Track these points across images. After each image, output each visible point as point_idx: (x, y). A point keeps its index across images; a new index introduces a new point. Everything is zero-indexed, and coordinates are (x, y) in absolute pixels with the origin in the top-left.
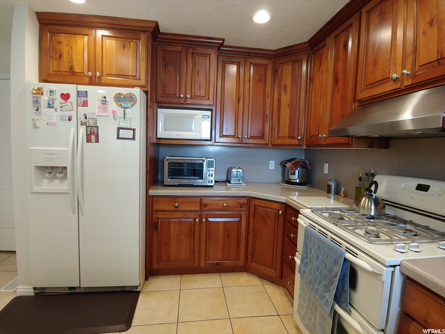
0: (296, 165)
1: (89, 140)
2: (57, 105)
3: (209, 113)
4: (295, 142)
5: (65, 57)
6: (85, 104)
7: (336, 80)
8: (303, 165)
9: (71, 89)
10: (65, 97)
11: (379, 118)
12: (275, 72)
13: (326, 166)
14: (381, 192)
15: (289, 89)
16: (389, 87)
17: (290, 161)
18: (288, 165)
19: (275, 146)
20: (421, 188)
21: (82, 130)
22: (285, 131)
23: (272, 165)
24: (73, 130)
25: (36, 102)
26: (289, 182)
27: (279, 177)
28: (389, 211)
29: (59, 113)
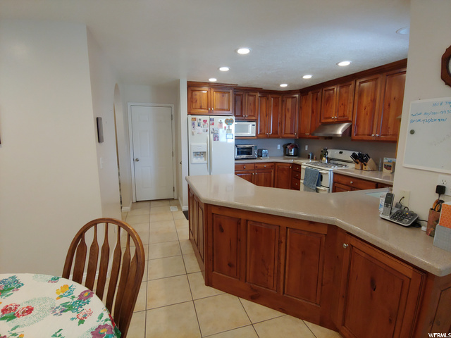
0: (292, 147)
1: (215, 140)
2: (202, 125)
3: (255, 123)
4: (293, 136)
5: (198, 101)
6: (213, 124)
7: (313, 112)
8: (296, 147)
9: (207, 118)
10: (205, 121)
11: (328, 131)
12: (283, 101)
13: (307, 147)
14: (329, 155)
15: (290, 110)
16: (331, 120)
17: (289, 144)
18: (288, 147)
19: (283, 138)
20: (341, 153)
21: (212, 135)
22: (288, 130)
23: (279, 147)
24: (208, 136)
25: (193, 124)
26: (289, 155)
27: (282, 153)
28: (332, 161)
29: (203, 128)
